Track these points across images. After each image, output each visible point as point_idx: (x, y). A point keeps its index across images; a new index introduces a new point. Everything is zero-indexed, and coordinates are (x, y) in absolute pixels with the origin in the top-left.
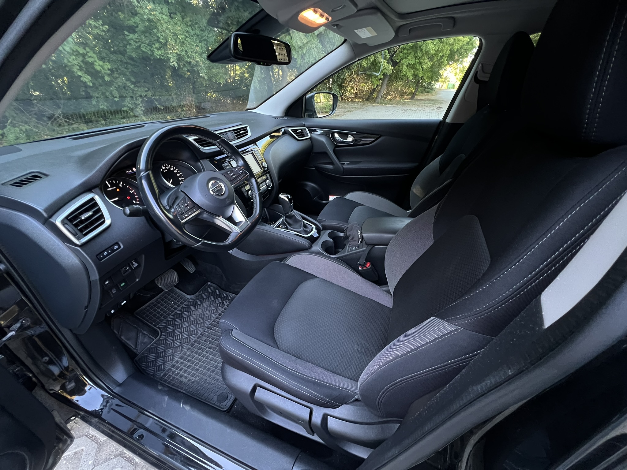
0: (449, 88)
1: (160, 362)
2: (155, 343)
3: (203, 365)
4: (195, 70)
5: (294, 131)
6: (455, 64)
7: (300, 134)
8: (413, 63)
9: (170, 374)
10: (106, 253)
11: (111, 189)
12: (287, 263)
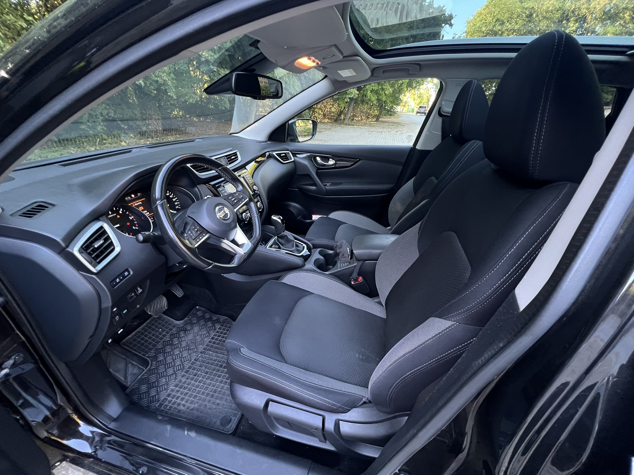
0: (409, 112)
1: (153, 392)
2: (145, 373)
3: (201, 391)
4: (163, 89)
5: (279, 155)
6: (413, 90)
7: (284, 157)
8: (376, 89)
9: (166, 403)
10: (118, 280)
11: (111, 216)
12: (283, 281)
